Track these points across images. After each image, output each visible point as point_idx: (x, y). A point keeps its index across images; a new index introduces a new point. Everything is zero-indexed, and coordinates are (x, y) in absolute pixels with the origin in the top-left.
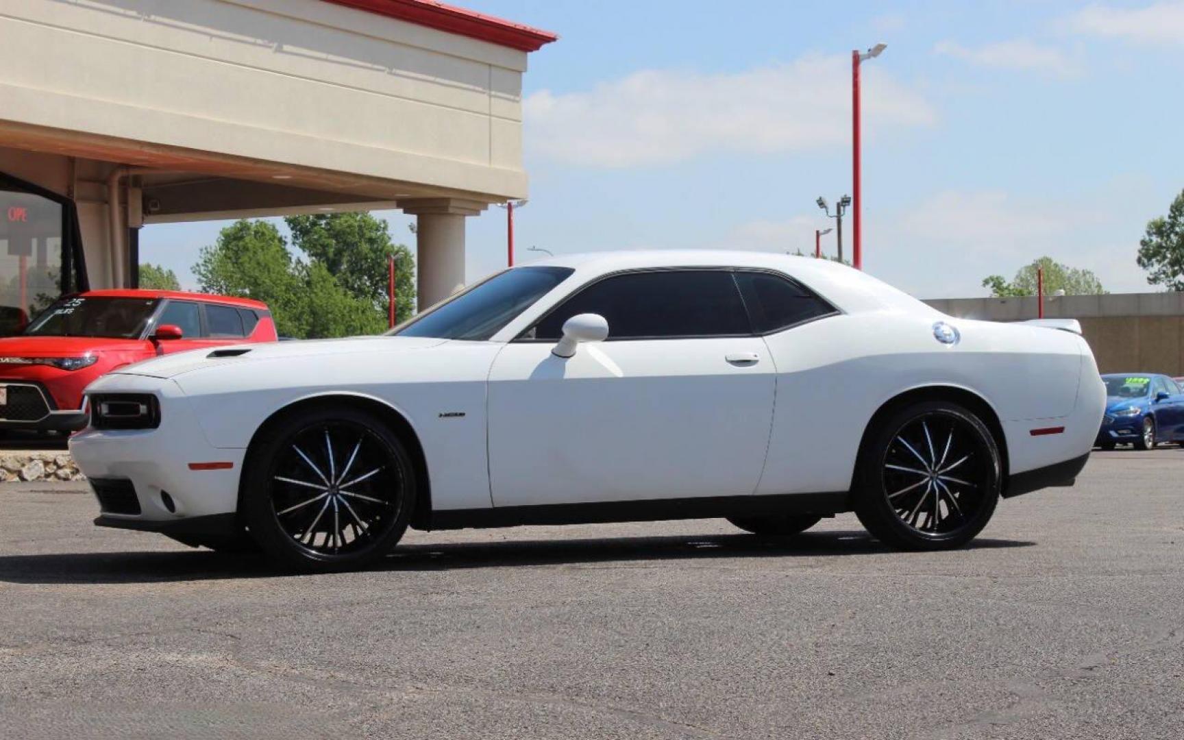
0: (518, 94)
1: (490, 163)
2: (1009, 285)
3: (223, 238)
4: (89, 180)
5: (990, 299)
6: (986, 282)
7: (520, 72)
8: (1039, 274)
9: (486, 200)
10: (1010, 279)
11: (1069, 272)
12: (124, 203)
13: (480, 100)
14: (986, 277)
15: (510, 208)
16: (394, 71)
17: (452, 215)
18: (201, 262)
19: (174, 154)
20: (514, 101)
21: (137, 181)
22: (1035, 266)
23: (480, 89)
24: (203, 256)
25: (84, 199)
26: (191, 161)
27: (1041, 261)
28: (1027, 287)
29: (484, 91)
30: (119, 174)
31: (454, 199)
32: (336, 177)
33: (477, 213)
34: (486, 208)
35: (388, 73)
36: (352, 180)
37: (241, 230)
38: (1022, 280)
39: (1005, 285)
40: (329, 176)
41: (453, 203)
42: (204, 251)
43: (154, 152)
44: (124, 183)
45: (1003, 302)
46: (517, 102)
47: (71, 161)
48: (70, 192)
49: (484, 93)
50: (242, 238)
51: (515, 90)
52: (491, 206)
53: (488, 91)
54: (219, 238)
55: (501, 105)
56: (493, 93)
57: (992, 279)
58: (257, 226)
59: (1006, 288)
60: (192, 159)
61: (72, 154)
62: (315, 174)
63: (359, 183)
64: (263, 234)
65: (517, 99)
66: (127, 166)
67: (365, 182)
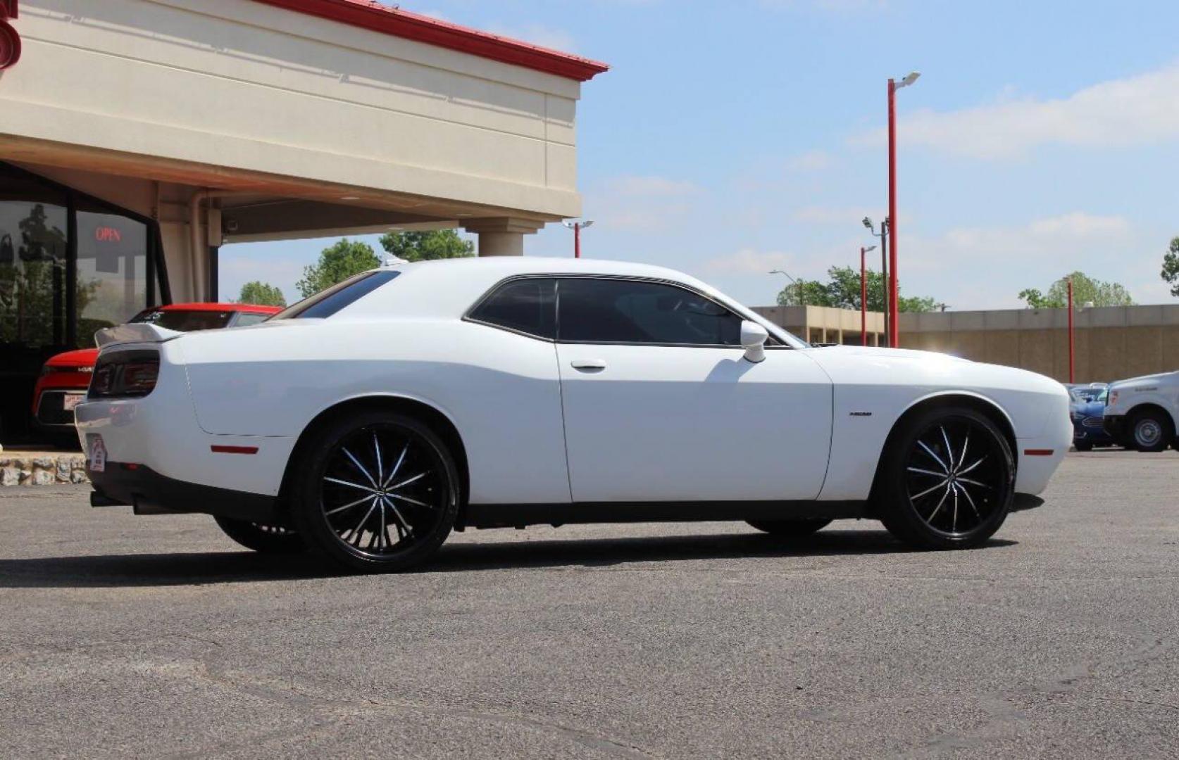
0: (571, 121)
1: (546, 184)
2: (1044, 298)
3: (324, 258)
4: (172, 202)
5: (1026, 310)
6: (1022, 295)
7: (574, 100)
8: (1069, 286)
9: (542, 220)
10: (1044, 292)
11: (1100, 285)
12: (204, 223)
13: (536, 126)
14: (1024, 290)
15: (577, 228)
16: (454, 99)
17: (511, 233)
18: (305, 279)
19: (247, 177)
20: (568, 127)
21: (216, 203)
22: (1066, 279)
23: (536, 116)
24: (307, 274)
25: (170, 220)
26: (263, 183)
27: (1073, 276)
28: (1060, 299)
29: (539, 117)
30: (199, 197)
31: (514, 218)
32: (399, 198)
33: (533, 231)
34: (542, 227)
35: (449, 101)
36: (414, 200)
37: (341, 251)
38: (1055, 293)
39: (1040, 298)
40: (394, 197)
41: (511, 222)
42: (308, 269)
43: (227, 175)
44: (204, 205)
45: (1036, 313)
46: (571, 127)
47: (155, 185)
48: (154, 213)
49: (540, 119)
50: (341, 257)
51: (569, 116)
52: (548, 225)
53: (544, 118)
54: (321, 257)
55: (556, 131)
56: (548, 119)
57: (1028, 292)
58: (355, 247)
59: (1041, 301)
60: (262, 181)
61: (154, 178)
62: (379, 195)
63: (420, 204)
64: (361, 253)
65: (570, 125)
66: (206, 189)
67: (427, 203)
